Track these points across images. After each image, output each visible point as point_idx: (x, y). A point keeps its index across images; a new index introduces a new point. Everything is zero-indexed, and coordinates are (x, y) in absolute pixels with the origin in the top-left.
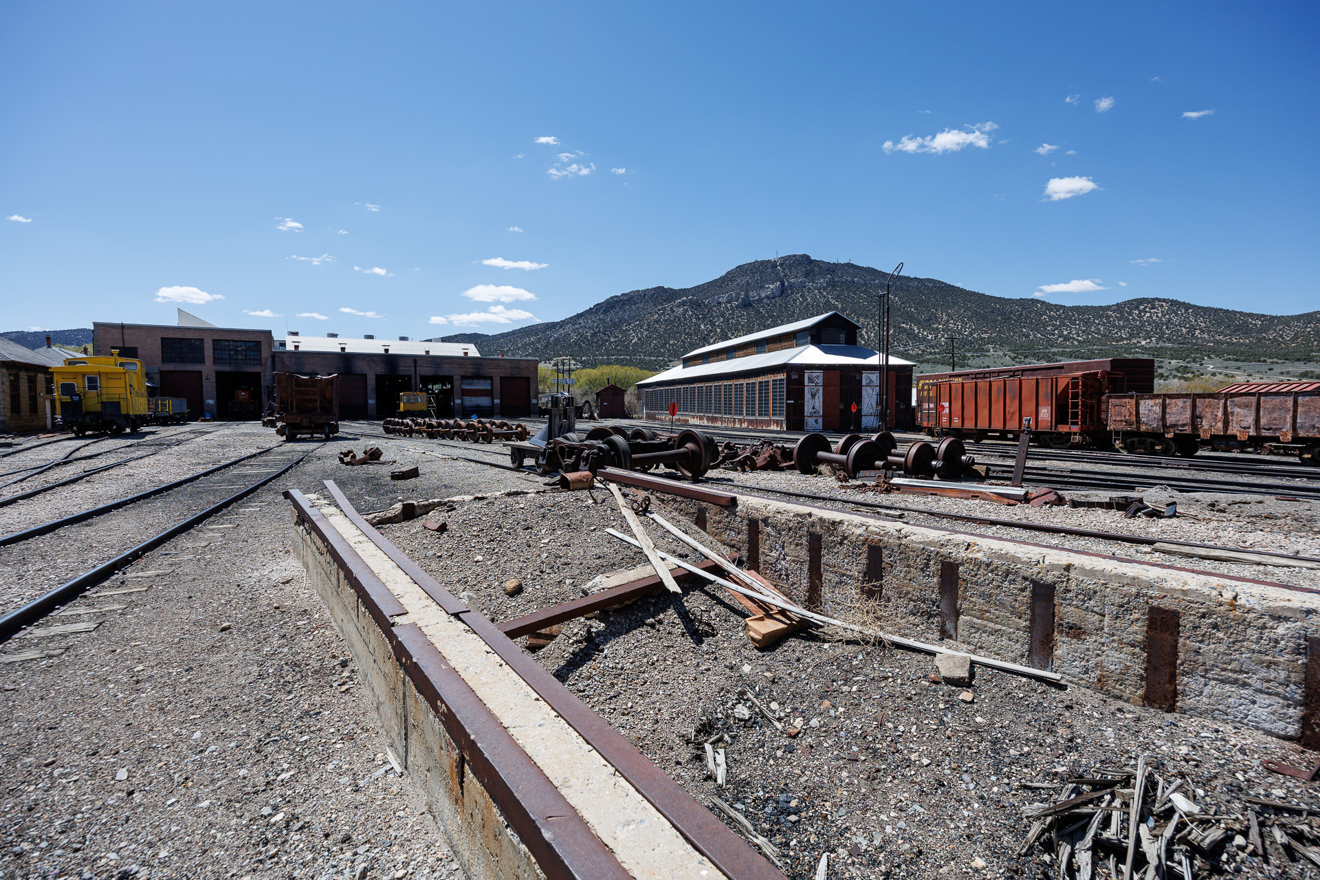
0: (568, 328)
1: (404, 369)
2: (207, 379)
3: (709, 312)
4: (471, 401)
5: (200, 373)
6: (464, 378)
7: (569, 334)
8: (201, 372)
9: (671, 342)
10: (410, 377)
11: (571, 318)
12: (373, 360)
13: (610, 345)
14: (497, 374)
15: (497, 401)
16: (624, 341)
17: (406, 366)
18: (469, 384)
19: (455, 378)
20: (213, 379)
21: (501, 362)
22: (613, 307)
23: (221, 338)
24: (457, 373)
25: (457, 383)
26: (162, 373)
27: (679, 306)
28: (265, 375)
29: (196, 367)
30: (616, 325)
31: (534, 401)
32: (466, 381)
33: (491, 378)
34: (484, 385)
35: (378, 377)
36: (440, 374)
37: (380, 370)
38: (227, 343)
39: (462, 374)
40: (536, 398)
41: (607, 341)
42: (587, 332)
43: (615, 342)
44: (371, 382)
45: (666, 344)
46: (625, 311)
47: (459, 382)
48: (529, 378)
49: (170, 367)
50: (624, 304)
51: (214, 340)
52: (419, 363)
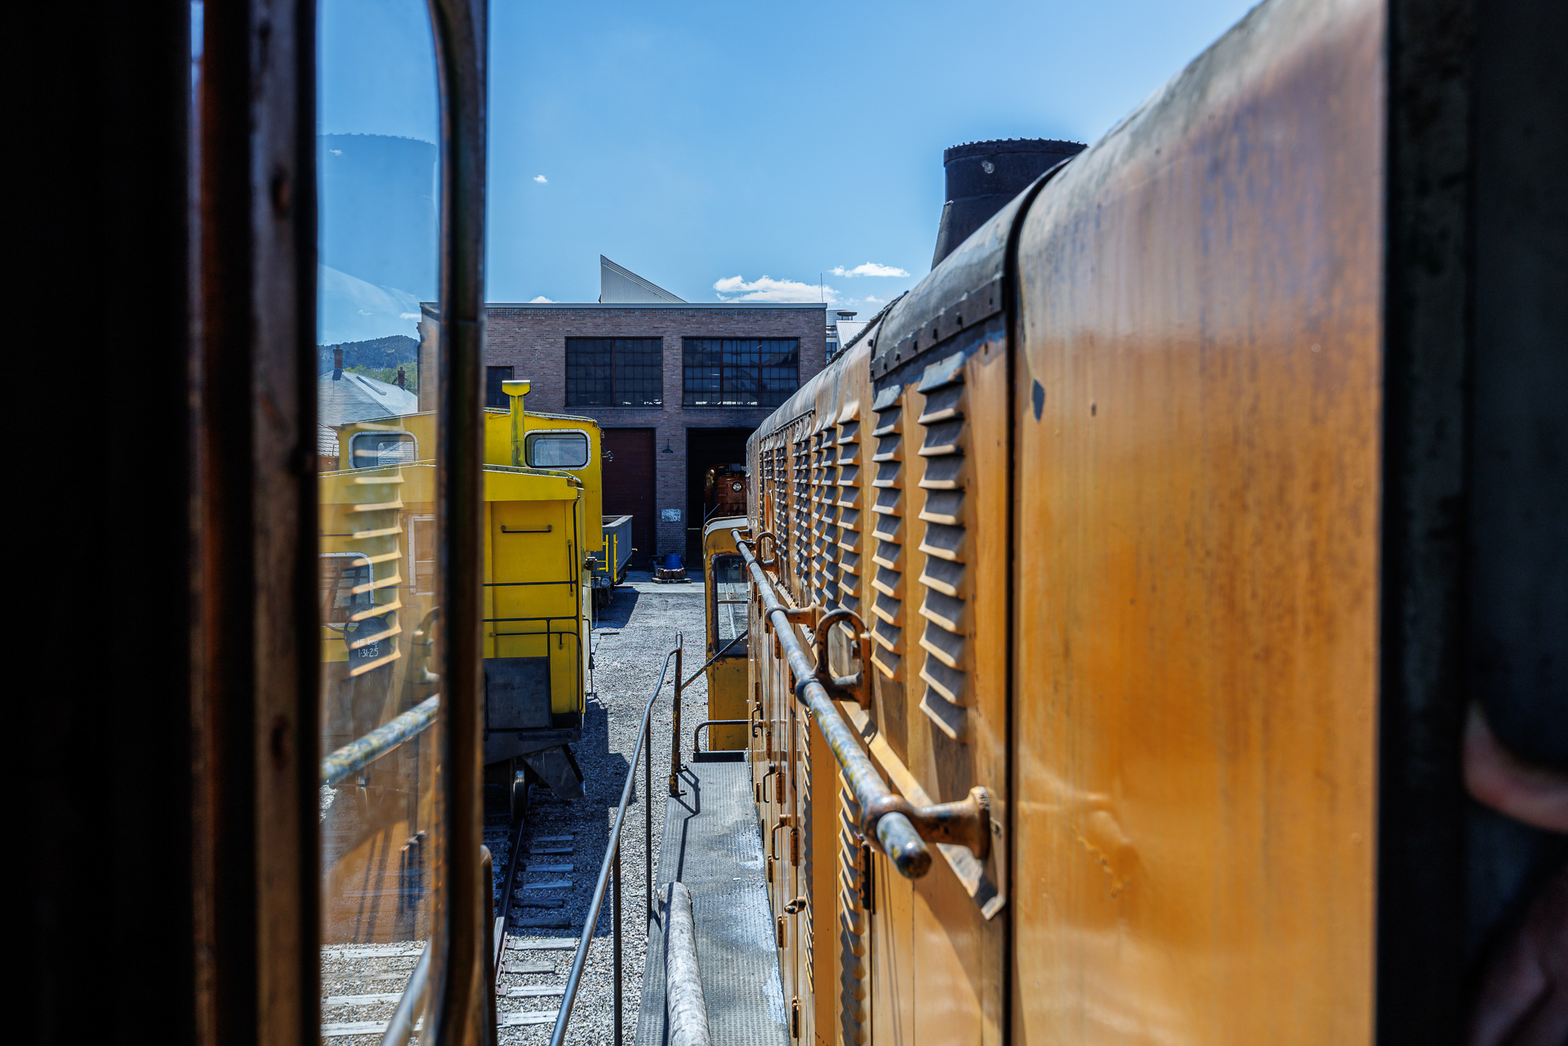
2: (668, 450)
5: (650, 432)
8: (652, 431)
20: (681, 451)
23: (703, 333)
38: (716, 348)
51: (685, 338)
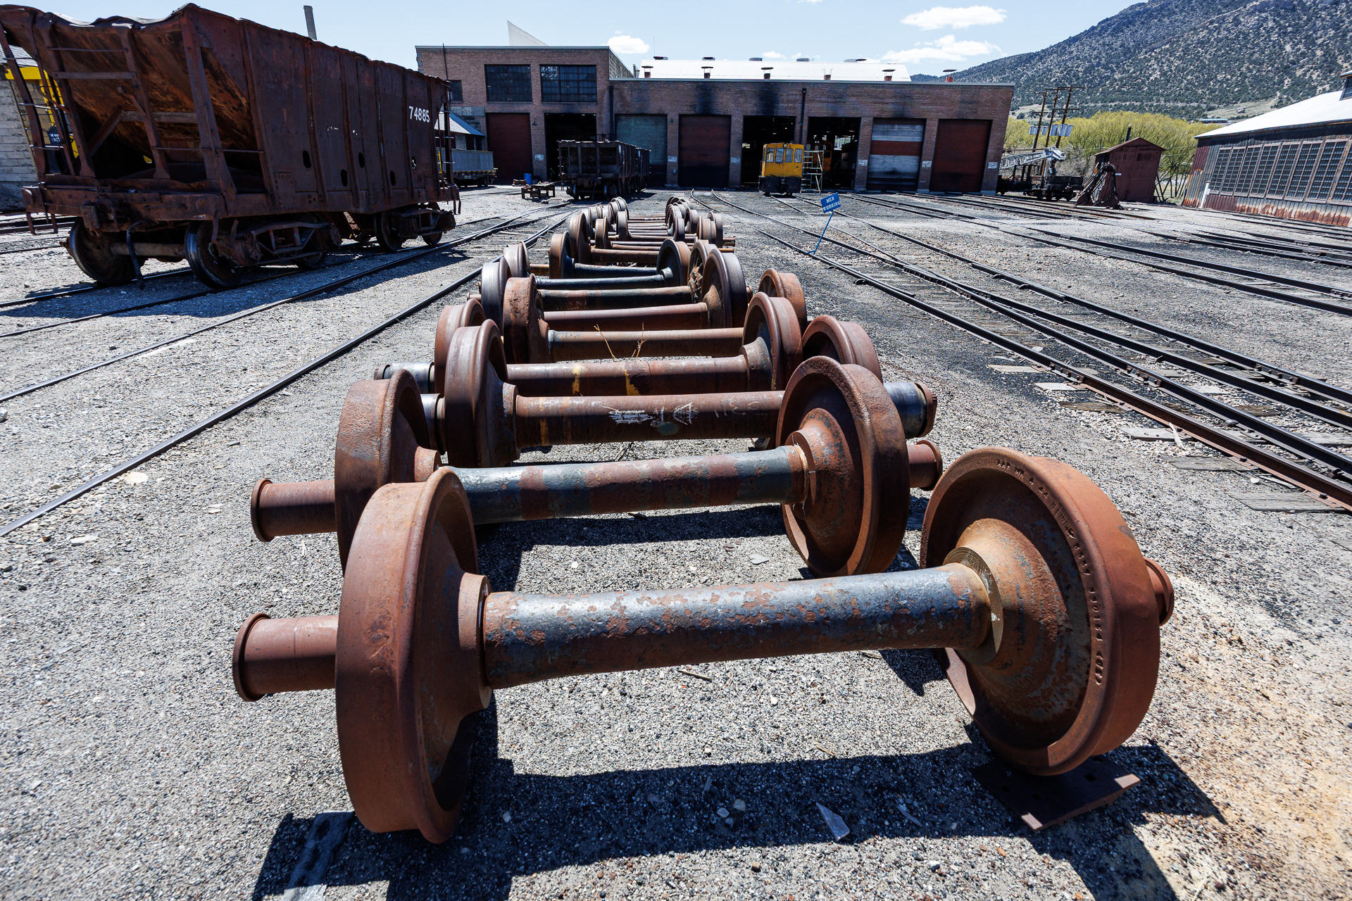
0: (1051, 61)
1: (786, 107)
2: (535, 124)
3: (1309, 20)
4: (883, 163)
6: (877, 120)
7: (1051, 70)
8: (528, 114)
9: (1220, 77)
10: (793, 119)
11: (1059, 45)
12: (742, 92)
13: (1111, 84)
14: (934, 113)
15: (927, 164)
16: (1136, 78)
17: (789, 101)
18: (884, 133)
19: (863, 121)
20: (542, 124)
21: (946, 92)
22: (1131, 23)
23: (550, 62)
24: (866, 111)
25: (865, 131)
26: (488, 115)
27: (1251, 14)
28: (600, 118)
29: (521, 108)
30: (1127, 52)
31: (992, 165)
32: (880, 127)
33: (923, 122)
34: (908, 135)
35: (747, 119)
36: (842, 113)
37: (751, 107)
39: (876, 114)
40: (998, 159)
41: (1108, 78)
42: (1078, 67)
43: (1121, 80)
44: (737, 128)
45: (1209, 80)
46: (1149, 29)
47: (869, 128)
48: (990, 122)
49: (496, 108)
50: (1151, 16)
51: (542, 65)
52: (810, 94)
